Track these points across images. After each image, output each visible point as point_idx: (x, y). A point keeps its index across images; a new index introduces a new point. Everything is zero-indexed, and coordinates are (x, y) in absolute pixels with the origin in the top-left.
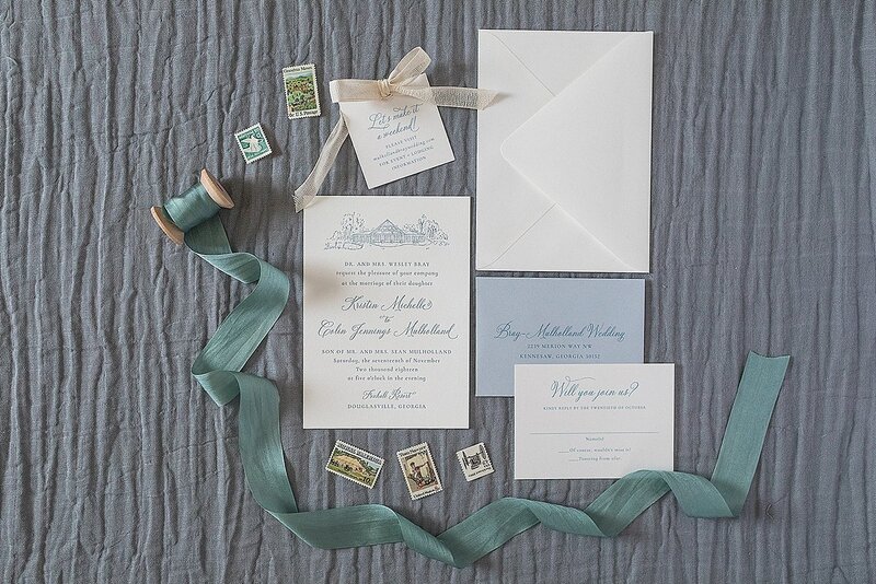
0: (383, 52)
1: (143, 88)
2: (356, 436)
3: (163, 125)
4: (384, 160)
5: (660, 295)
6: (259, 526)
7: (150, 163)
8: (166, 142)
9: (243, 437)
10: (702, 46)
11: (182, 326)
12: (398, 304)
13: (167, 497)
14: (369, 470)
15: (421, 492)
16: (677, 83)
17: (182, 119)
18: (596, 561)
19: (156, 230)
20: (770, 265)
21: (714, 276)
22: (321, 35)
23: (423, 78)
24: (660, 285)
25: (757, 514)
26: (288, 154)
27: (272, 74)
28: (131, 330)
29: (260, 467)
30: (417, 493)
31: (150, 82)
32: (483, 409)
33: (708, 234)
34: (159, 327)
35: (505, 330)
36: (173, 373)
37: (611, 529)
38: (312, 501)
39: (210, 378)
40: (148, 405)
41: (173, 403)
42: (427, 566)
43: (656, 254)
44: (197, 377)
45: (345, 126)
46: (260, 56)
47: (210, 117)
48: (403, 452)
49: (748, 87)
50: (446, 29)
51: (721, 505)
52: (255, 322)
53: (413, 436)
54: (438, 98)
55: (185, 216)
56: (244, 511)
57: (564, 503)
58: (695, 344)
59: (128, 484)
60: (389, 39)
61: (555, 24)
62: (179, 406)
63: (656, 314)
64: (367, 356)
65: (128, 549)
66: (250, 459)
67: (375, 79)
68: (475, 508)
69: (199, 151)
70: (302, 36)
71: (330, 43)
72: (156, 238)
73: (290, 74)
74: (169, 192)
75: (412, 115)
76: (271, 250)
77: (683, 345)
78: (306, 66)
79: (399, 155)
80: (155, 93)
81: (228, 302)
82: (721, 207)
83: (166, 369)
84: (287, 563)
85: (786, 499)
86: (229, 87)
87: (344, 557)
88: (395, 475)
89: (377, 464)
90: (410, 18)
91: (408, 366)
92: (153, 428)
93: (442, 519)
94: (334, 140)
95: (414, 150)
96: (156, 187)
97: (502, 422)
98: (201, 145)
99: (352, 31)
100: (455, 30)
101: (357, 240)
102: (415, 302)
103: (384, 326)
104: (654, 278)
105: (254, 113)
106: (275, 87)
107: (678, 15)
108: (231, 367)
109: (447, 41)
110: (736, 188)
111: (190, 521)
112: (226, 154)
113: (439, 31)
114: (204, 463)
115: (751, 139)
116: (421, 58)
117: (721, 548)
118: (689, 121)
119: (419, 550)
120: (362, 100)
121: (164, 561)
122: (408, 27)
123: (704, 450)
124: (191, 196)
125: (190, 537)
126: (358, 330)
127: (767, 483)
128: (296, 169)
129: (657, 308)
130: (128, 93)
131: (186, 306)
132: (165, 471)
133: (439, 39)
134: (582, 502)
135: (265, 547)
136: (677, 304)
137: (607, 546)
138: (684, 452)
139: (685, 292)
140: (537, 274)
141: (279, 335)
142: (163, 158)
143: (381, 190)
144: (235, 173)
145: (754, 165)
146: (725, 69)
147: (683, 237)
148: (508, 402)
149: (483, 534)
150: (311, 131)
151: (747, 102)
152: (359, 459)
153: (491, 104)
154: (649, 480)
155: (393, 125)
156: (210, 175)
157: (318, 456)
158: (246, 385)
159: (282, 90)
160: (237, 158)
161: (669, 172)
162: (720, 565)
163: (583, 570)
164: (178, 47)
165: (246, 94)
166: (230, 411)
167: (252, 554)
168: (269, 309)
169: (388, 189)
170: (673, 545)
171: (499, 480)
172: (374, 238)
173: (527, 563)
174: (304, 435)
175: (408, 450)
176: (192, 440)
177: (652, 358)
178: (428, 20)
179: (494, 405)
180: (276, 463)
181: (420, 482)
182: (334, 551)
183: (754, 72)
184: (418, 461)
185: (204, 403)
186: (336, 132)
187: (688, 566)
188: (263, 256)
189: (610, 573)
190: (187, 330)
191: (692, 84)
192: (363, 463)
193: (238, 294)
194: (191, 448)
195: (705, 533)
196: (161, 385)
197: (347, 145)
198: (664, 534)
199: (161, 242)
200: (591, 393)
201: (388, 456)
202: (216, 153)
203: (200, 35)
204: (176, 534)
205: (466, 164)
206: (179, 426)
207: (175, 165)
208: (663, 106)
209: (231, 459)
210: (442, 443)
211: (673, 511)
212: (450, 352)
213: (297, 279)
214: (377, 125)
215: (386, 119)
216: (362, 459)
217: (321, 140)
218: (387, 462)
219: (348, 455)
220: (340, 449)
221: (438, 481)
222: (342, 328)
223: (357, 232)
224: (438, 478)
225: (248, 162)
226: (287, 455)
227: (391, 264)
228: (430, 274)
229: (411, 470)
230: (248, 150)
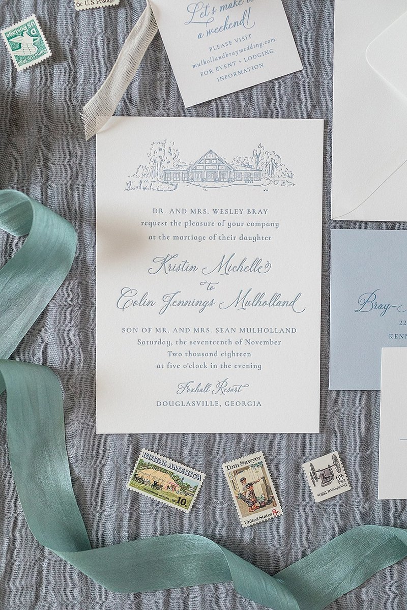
2: (166, 443)
4: (207, 67)
6: (38, 561)
12: (225, 266)
14: (185, 488)
15: (254, 516)
26: (74, 60)
29: (39, 485)
30: (249, 518)
32: (338, 407)
35: (370, 302)
38: (108, 529)
48: (231, 463)
52: (29, 290)
53: (244, 442)
56: (18, 543)
64: (183, 336)
75: (245, 6)
76: (52, 190)
79: (226, 61)
87: (152, 601)
88: (220, 494)
89: (195, 481)
91: (237, 349)
93: (282, 550)
95: (246, 54)
97: (363, 425)
101: (169, 178)
102: (248, 263)
103: (206, 296)
126: (170, 301)
128: (87, 81)
135: (47, 590)
141: (63, 308)
143: (203, 109)
144: (1, 86)
148: (370, 398)
149: (335, 571)
150: (106, 27)
152: (171, 474)
155: (219, 19)
157: (117, 468)
160: (4, 63)
167: (29, 597)
168: (48, 272)
169: (212, 107)
171: (357, 500)
172: (192, 174)
174: (97, 441)
175: (237, 461)
181: (253, 503)
184: (251, 475)
186: (141, 24)
188: (40, 199)
192: (177, 479)
201: (210, 468)
205: (318, 75)
210: (283, 451)
212: (294, 331)
213: (87, 232)
214: (197, 18)
215: (210, 10)
216: (176, 473)
217: (120, 37)
218: (209, 477)
219: (157, 468)
220: (146, 461)
221: (277, 501)
222: (148, 298)
223: (170, 166)
224: (276, 498)
225: (20, 69)
226: (74, 469)
227: (215, 211)
228: (268, 225)
229: (241, 487)
230: (19, 53)
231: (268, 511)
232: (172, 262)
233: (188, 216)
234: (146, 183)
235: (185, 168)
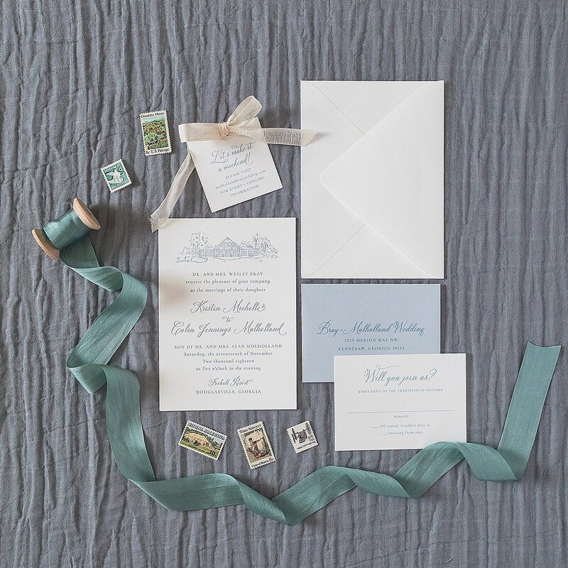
0: (223, 100)
1: (25, 131)
2: (204, 417)
3: (41, 161)
4: (225, 188)
5: (453, 295)
6: (124, 493)
7: (32, 192)
8: (44, 175)
9: (110, 418)
10: (484, 91)
11: (58, 328)
12: (237, 307)
13: (46, 469)
14: (214, 444)
15: (258, 462)
16: (464, 122)
17: (57, 156)
18: (402, 519)
19: (37, 248)
20: (543, 271)
21: (498, 280)
22: (171, 87)
23: (255, 121)
24: (453, 289)
25: (536, 477)
26: (145, 185)
27: (131, 119)
28: (16, 332)
29: (124, 444)
30: (254, 463)
31: (30, 126)
32: (309, 393)
33: (492, 247)
34: (39, 327)
35: (326, 328)
36: (51, 366)
37: (415, 491)
38: (167, 471)
39: (81, 371)
40: (31, 393)
41: (51, 391)
42: (264, 524)
43: (449, 264)
44: (71, 369)
45: (192, 161)
46: (121, 104)
47: (80, 153)
48: (243, 429)
49: (522, 124)
50: (274, 80)
51: (506, 469)
52: (117, 324)
53: (251, 416)
54: (268, 137)
55: (59, 238)
56: (111, 479)
57: (376, 470)
58: (483, 337)
59: (14, 459)
60: (227, 89)
61: (364, 75)
62: (57, 393)
63: (450, 312)
64: (213, 351)
65: (15, 513)
66: (116, 437)
67: (216, 121)
68: (303, 476)
69: (72, 183)
70: (155, 87)
71: (179, 93)
72: (36, 254)
73: (146, 119)
74: (47, 217)
75: (247, 151)
76: (132, 264)
77: (473, 339)
78: (159, 112)
79: (236, 184)
80: (34, 135)
81: (96, 307)
82: (502, 224)
83: (45, 362)
84: (147, 523)
85: (560, 464)
86: (95, 130)
87: (195, 518)
88: (236, 449)
89: (221, 440)
90: (244, 72)
91: (246, 358)
92: (35, 413)
93: (275, 484)
94: (183, 172)
95: (248, 180)
96: (36, 213)
97: (324, 405)
98: (73, 178)
99: (196, 83)
100: (281, 81)
101: (203, 255)
102: (251, 305)
103: (226, 326)
104: (447, 283)
105: (117, 150)
106: (133, 129)
107: (464, 67)
108: (99, 361)
109: (275, 90)
110: (514, 209)
111: (66, 490)
112: (94, 185)
113: (269, 82)
114: (77, 440)
115: (526, 168)
116: (253, 105)
117: (507, 506)
118: (475, 154)
119: (257, 511)
120: (205, 140)
121: (45, 522)
122: (242, 79)
123: (491, 425)
124: (65, 220)
125: (66, 503)
126: (204, 329)
127: (544, 451)
128: (152, 197)
129: (451, 308)
130: (12, 136)
131: (61, 311)
132: (45, 448)
133: (268, 89)
134: (391, 469)
135: (129, 510)
136: (467, 304)
137: (413, 505)
138: (475, 426)
139: (473, 294)
140: (351, 281)
141: (139, 334)
142: (42, 189)
143: (222, 213)
144: (101, 201)
145: (529, 189)
146: (503, 110)
147: (471, 249)
148: (329, 387)
149: (310, 497)
150: (164, 166)
151: (522, 138)
153: (312, 142)
154: (446, 450)
155: (231, 159)
156: (80, 202)
157: (172, 433)
158: (112, 375)
159: (140, 132)
160: (103, 188)
161: (459, 195)
162: (507, 520)
163: (393, 525)
164: (54, 97)
165: (110, 135)
166: (99, 397)
167: (118, 515)
168: (129, 313)
169: (227, 212)
170: (467, 502)
171: (322, 451)
172: (216, 253)
173: (346, 521)
174: (160, 417)
175: (247, 428)
176: (67, 423)
177: (448, 349)
178: (260, 74)
179: (318, 390)
180: (137, 440)
181: (257, 454)
182: (186, 513)
183: (527, 113)
184: (255, 437)
185: (77, 391)
186: (185, 165)
187: (480, 521)
188: (124, 269)
189: (415, 527)
190: (63, 331)
191: (477, 123)
192: (209, 439)
193: (104, 300)
194: (67, 429)
195: (493, 493)
196: (41, 377)
197: (194, 178)
198: (460, 494)
199: (41, 258)
200: (398, 379)
201: (230, 433)
202: (85, 184)
203: (72, 88)
204: (54, 499)
205: (292, 190)
206: (57, 410)
207: (51, 195)
208: (453, 141)
209: (100, 438)
210: (275, 421)
211: (466, 475)
212: (280, 346)
213: (153, 287)
214: (218, 159)
215: (225, 154)
216: (209, 436)
217: (173, 173)
218: (229, 438)
219: (197, 432)
220: (190, 428)
221: (272, 453)
222: (191, 328)
223: (203, 248)
224: (271, 451)
225: (112, 191)
226: (146, 434)
227: (231, 274)
228: (263, 282)
229: (249, 444)
230: (112, 182)
231: (266, 459)
232: (205, 305)
233: (214, 278)
234: (189, 258)
235: (212, 249)
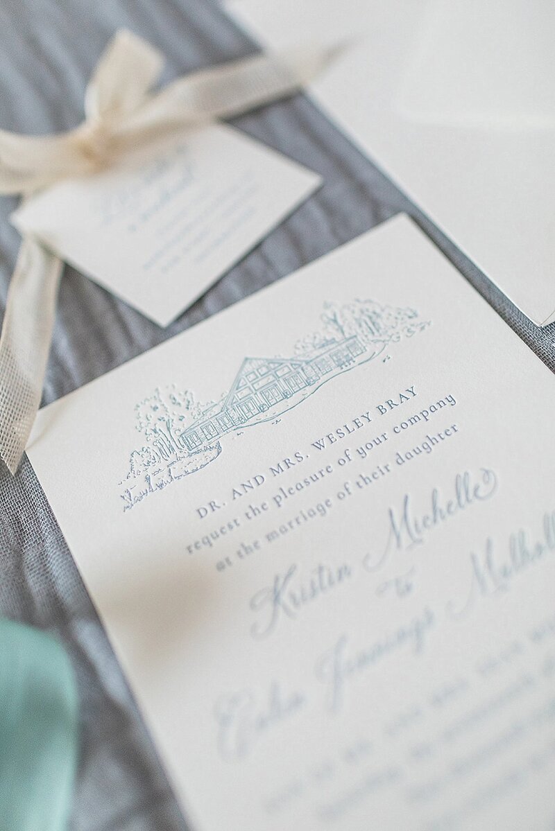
45: (46, 249)
102: (446, 496)
103: (404, 612)
172: (235, 414)
223: (187, 423)
228: (433, 409)
232: (294, 586)
233: (272, 485)
234: (159, 475)
235: (216, 410)
